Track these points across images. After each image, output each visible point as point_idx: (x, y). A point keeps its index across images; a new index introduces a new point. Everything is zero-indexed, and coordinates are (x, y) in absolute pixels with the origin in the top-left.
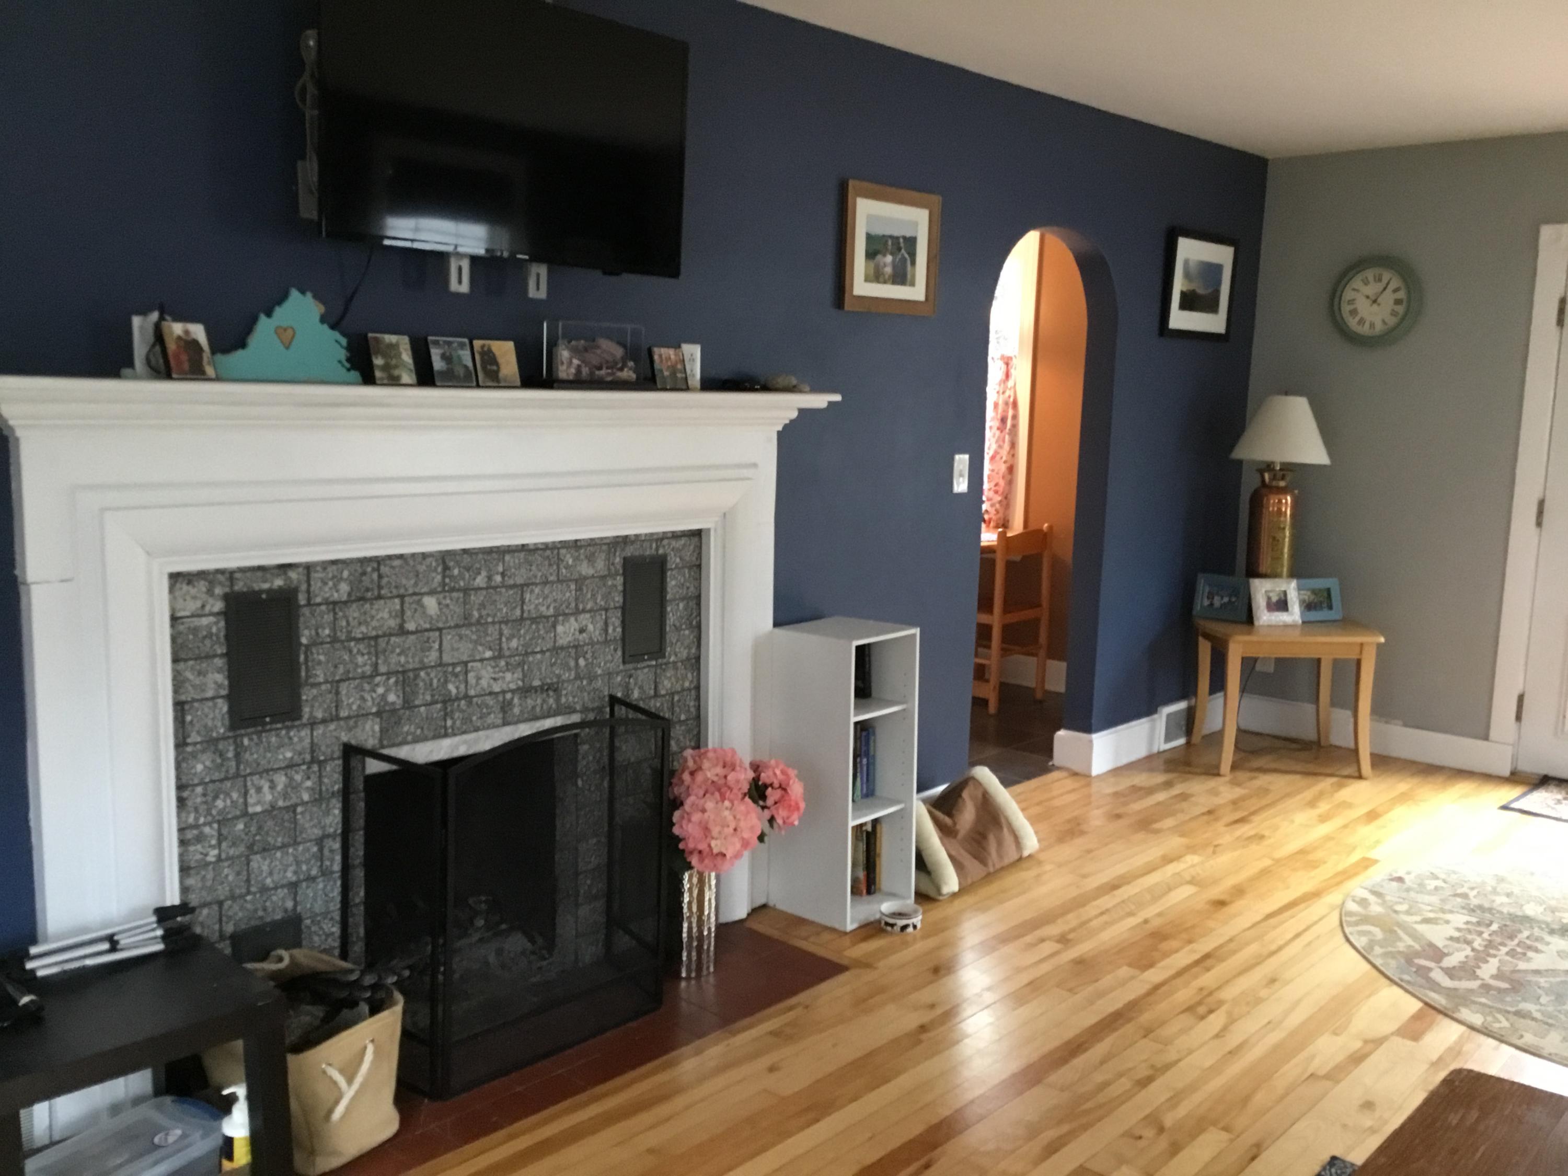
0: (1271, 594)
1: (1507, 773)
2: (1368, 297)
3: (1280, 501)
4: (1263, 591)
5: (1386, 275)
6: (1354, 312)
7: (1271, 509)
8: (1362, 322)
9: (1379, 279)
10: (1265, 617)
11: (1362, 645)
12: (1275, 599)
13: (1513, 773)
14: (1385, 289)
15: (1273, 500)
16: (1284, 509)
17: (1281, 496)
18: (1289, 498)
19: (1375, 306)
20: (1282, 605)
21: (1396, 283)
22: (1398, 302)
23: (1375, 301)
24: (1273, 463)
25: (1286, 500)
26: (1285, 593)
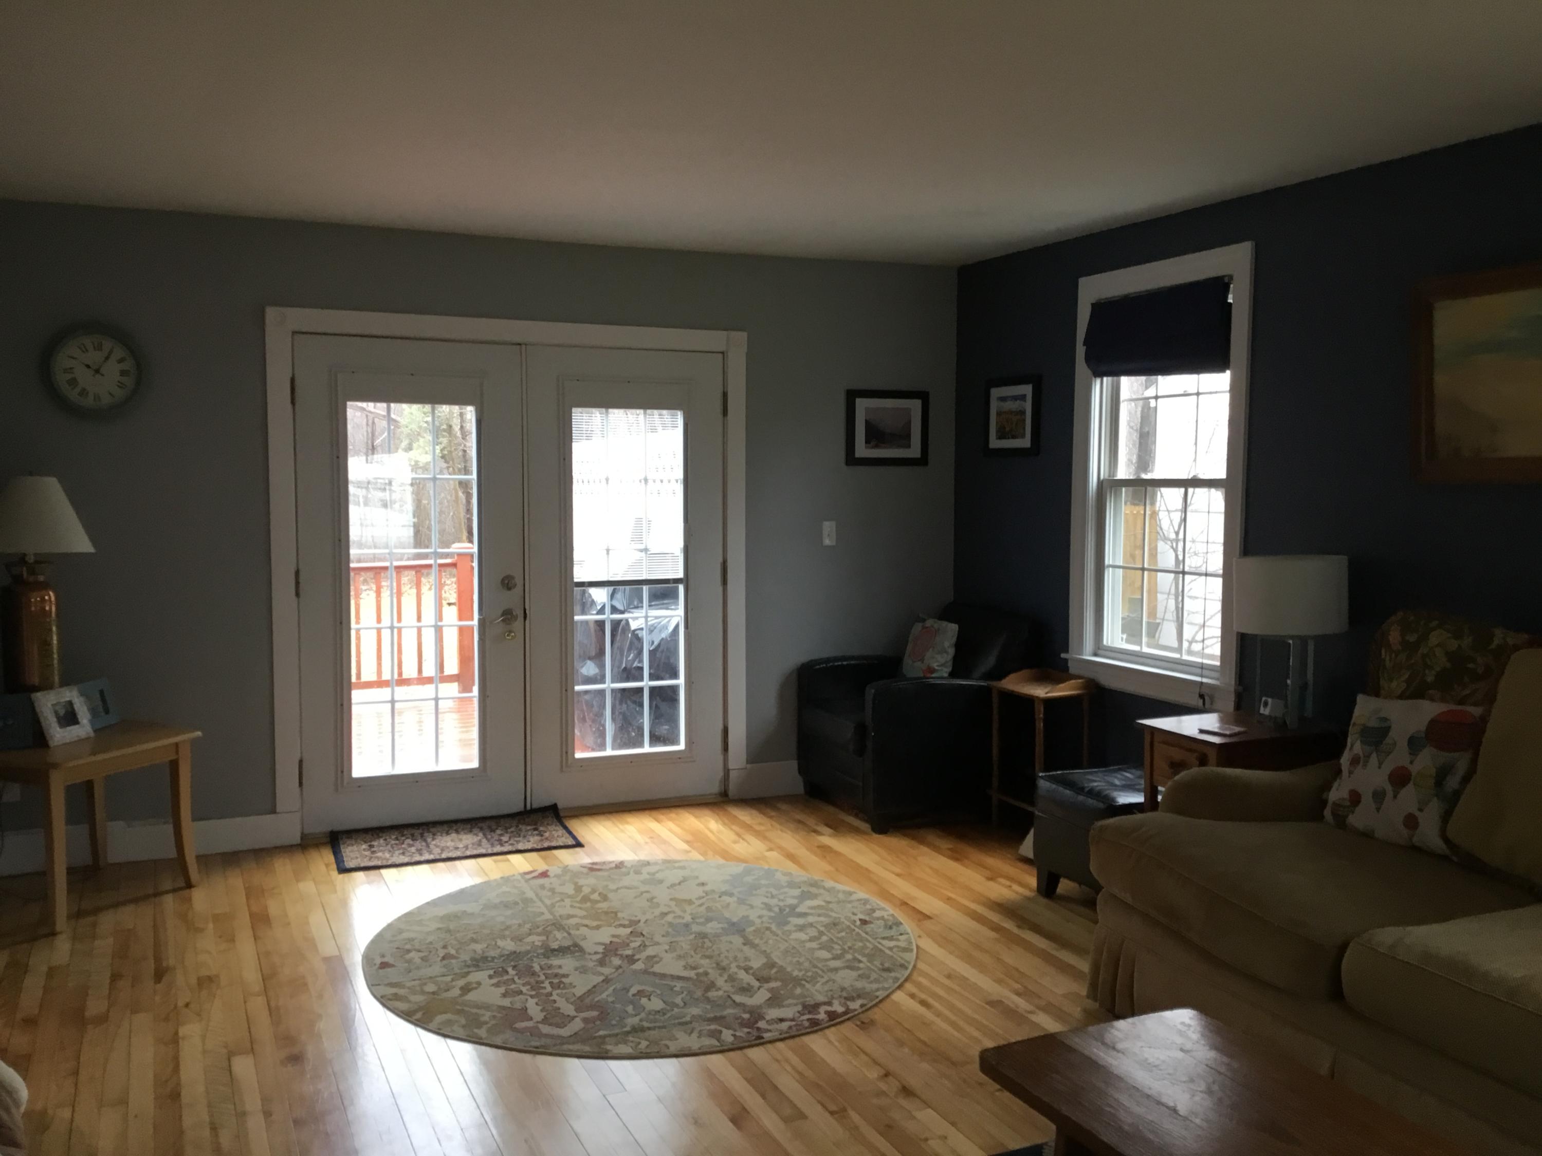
0: (57, 708)
1: (297, 840)
2: (88, 366)
3: (43, 600)
4: (49, 705)
5: (108, 344)
6: (73, 382)
7: (33, 609)
8: (83, 393)
9: (99, 348)
10: (59, 735)
11: (177, 745)
12: (62, 712)
13: (304, 836)
14: (107, 358)
15: (35, 598)
16: (47, 608)
17: (43, 592)
18: (51, 593)
19: (97, 376)
20: (69, 718)
21: (119, 352)
22: (123, 373)
23: (97, 371)
24: (25, 555)
25: (49, 596)
26: (70, 703)
